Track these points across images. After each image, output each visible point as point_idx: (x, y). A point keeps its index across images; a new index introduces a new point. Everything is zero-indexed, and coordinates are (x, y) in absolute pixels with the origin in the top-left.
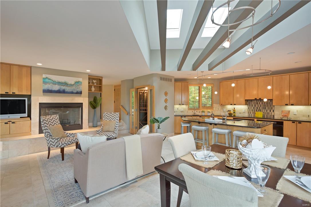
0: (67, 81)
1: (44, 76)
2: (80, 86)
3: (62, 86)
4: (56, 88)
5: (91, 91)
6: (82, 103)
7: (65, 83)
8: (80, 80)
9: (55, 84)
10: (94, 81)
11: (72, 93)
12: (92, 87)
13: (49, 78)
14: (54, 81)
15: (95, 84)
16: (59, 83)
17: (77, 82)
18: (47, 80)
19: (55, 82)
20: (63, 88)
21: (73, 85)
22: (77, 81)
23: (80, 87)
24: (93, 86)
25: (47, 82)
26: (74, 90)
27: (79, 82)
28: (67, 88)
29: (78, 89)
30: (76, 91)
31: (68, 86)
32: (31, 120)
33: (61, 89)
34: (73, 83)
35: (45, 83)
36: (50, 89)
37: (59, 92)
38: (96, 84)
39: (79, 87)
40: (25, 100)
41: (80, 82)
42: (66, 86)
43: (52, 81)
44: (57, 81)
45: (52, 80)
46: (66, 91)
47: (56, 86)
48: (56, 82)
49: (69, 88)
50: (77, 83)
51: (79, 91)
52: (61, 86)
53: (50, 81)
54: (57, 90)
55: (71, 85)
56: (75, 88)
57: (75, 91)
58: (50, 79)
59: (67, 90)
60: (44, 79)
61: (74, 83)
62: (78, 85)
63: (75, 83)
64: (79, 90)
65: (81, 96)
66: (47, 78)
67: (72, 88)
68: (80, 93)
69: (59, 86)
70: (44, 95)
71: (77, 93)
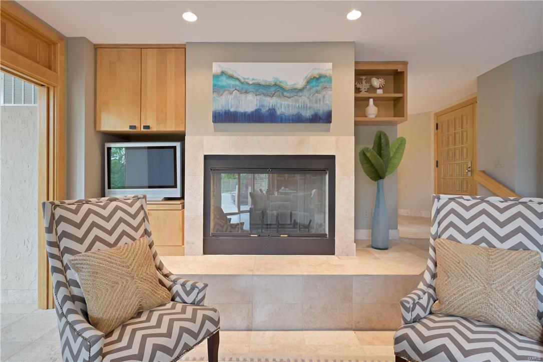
0: (281, 79)
1: (216, 68)
2: (324, 92)
3: (265, 95)
4: (249, 104)
5: (366, 116)
6: (333, 157)
7: (275, 85)
8: (326, 68)
9: (246, 92)
10: (376, 82)
11: (298, 119)
12: (368, 105)
13: (230, 72)
14: (242, 83)
15: (380, 92)
16: (261, 88)
17: (315, 79)
18: (224, 81)
19: (245, 87)
20: (270, 102)
21: (301, 90)
22: (316, 73)
23: (324, 97)
24: (371, 101)
25: (222, 87)
26: (305, 108)
27: (322, 80)
28: (283, 103)
29: (316, 102)
30: (313, 113)
31: (285, 94)
32: (183, 207)
33: (263, 106)
34: (300, 83)
35: (218, 90)
36: (232, 110)
37: (256, 117)
38: (384, 92)
39: (320, 96)
40: (175, 148)
41: (326, 76)
42: (279, 96)
43: (237, 83)
44: (251, 82)
45: (237, 79)
46: (279, 112)
47: (250, 97)
48: (248, 84)
49: (289, 102)
50: (314, 83)
51: (320, 113)
52: (264, 98)
53: (232, 82)
54: (252, 113)
55: (296, 91)
56: (307, 101)
57: (308, 114)
58: (231, 77)
59: (283, 110)
60: (216, 77)
61: (304, 83)
62: (319, 88)
63: (308, 82)
64: (321, 108)
65: (328, 130)
66: (223, 73)
67: (297, 101)
68: (327, 118)
69: (258, 97)
70: (216, 130)
71: (316, 119)
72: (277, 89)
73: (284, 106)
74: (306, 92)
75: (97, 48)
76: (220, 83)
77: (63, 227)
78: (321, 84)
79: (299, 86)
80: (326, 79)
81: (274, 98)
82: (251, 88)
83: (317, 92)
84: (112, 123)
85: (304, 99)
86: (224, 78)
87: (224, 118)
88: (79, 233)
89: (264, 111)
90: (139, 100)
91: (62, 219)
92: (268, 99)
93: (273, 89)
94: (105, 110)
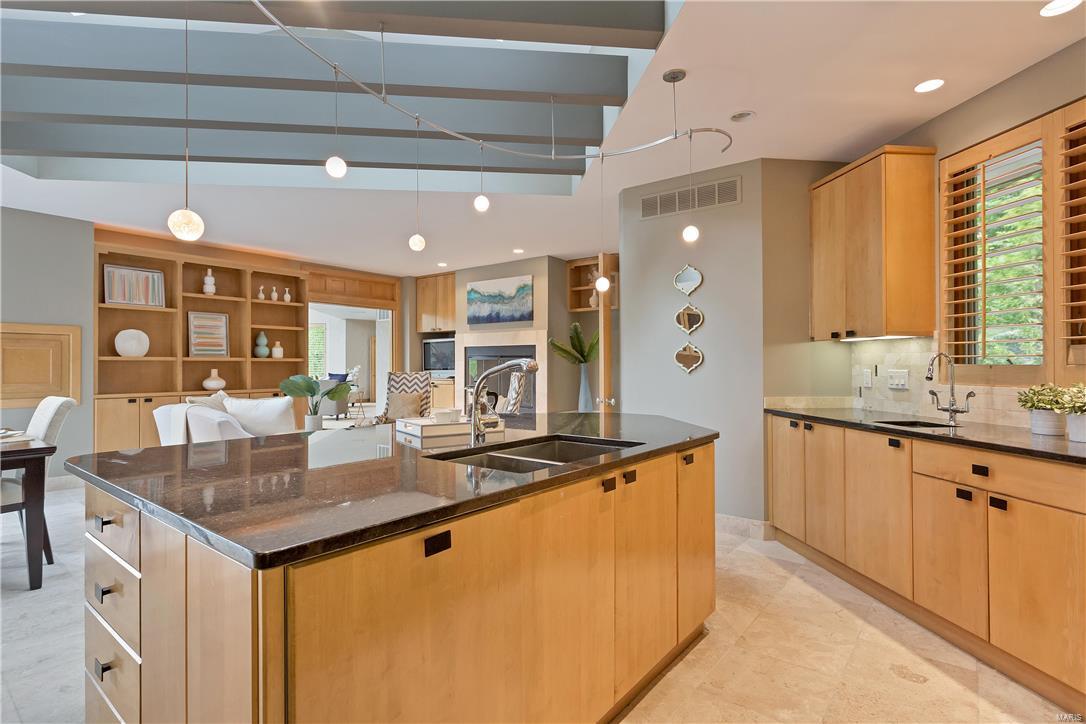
0: (502, 291)
1: (469, 288)
3: (494, 303)
4: (485, 310)
6: (535, 346)
7: (499, 295)
8: (529, 279)
9: (484, 302)
11: (512, 319)
13: (476, 289)
14: (482, 295)
16: (492, 298)
17: (522, 289)
18: (473, 295)
19: (483, 298)
20: (497, 307)
21: (514, 297)
22: (522, 284)
25: (472, 300)
26: (516, 310)
27: (525, 288)
28: (504, 308)
30: (520, 314)
31: (505, 301)
32: (455, 382)
33: (493, 311)
34: (513, 293)
35: (470, 301)
36: (477, 315)
37: (489, 319)
41: (527, 285)
42: (501, 303)
43: (480, 296)
45: (480, 293)
46: (501, 315)
47: (486, 305)
48: (485, 296)
49: (507, 307)
50: (521, 292)
51: (525, 313)
52: (493, 305)
53: (477, 296)
54: (487, 316)
55: (511, 298)
56: (517, 305)
57: (517, 315)
58: (476, 292)
59: (504, 313)
60: (469, 293)
61: (516, 291)
63: (518, 291)
64: (526, 310)
65: (531, 326)
66: (472, 290)
67: (511, 306)
68: (530, 317)
69: (490, 305)
70: (471, 329)
71: (522, 318)
72: (499, 298)
73: (504, 310)
74: (516, 299)
75: (417, 279)
76: (471, 297)
77: (393, 383)
78: (525, 292)
79: (512, 295)
80: (527, 288)
81: (499, 305)
82: (486, 299)
83: (523, 298)
84: (427, 327)
85: (515, 304)
86: (472, 294)
87: (474, 321)
88: (410, 385)
89: (493, 314)
90: (435, 312)
91: (393, 380)
92: (496, 306)
94: (421, 319)
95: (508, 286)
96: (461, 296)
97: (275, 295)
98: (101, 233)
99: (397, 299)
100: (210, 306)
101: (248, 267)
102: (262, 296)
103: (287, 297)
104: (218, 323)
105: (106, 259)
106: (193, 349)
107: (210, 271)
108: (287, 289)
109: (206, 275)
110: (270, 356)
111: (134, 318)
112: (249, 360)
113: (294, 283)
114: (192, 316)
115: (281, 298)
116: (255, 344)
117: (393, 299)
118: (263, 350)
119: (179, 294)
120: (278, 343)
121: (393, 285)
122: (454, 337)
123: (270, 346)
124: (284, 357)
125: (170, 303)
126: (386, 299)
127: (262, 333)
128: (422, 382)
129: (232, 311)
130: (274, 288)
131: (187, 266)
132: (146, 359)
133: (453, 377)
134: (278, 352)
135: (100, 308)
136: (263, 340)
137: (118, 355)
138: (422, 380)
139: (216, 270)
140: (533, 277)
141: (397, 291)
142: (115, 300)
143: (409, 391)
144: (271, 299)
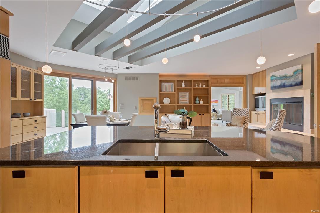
0: (286, 74)
1: (271, 75)
2: (299, 75)
3: (282, 80)
4: (278, 83)
6: (303, 97)
7: (285, 76)
11: (291, 86)
13: (274, 75)
14: (277, 77)
16: (282, 78)
17: (296, 72)
18: (273, 78)
19: (278, 78)
20: (284, 81)
21: (292, 76)
22: (296, 69)
23: (299, 77)
25: (273, 79)
27: (298, 71)
29: (296, 79)
30: (295, 83)
31: (288, 78)
33: (282, 83)
34: (291, 74)
35: (272, 80)
36: (275, 86)
37: (280, 87)
39: (297, 77)
41: (299, 70)
42: (286, 79)
43: (276, 78)
44: (279, 77)
45: (276, 76)
46: (286, 84)
47: (279, 81)
48: (278, 77)
49: (289, 81)
50: (296, 73)
53: (275, 78)
54: (279, 85)
55: (291, 77)
56: (294, 79)
57: (294, 83)
58: (274, 76)
59: (287, 83)
60: (271, 77)
62: (297, 74)
63: (294, 73)
65: (302, 88)
66: (273, 76)
67: (291, 80)
68: (301, 83)
69: (281, 81)
70: (272, 92)
71: (296, 85)
72: (285, 77)
73: (287, 82)
74: (293, 76)
75: (252, 75)
76: (272, 79)
78: (298, 73)
79: (291, 75)
80: (299, 71)
81: (285, 80)
82: (279, 78)
83: (297, 76)
85: (293, 79)
87: (274, 88)
88: (241, 113)
89: (282, 84)
90: (259, 86)
91: (235, 111)
93: (284, 78)
94: (254, 89)
95: (290, 71)
96: (268, 79)
97: (200, 86)
98: (160, 76)
99: (244, 83)
100: (184, 91)
101: (193, 79)
102: (197, 86)
103: (204, 86)
104: (186, 95)
105: (161, 82)
106: (180, 102)
107: (183, 81)
108: (204, 84)
109: (183, 82)
110: (199, 103)
111: (167, 95)
112: (193, 104)
113: (206, 82)
114: (180, 93)
115: (202, 87)
116: (195, 100)
117: (243, 83)
118: (197, 102)
119: (176, 88)
120: (201, 100)
121: (243, 78)
122: (265, 95)
123: (199, 101)
124: (203, 104)
125: (174, 91)
126: (240, 83)
127: (197, 97)
128: (246, 112)
129: (189, 91)
130: (200, 84)
131: (177, 81)
132: (170, 104)
133: (265, 111)
134: (201, 102)
135: (160, 93)
136: (197, 99)
137: (164, 104)
138: (246, 111)
139: (185, 81)
140: (302, 65)
141: (245, 80)
142: (164, 90)
143: (241, 115)
144: (199, 87)
